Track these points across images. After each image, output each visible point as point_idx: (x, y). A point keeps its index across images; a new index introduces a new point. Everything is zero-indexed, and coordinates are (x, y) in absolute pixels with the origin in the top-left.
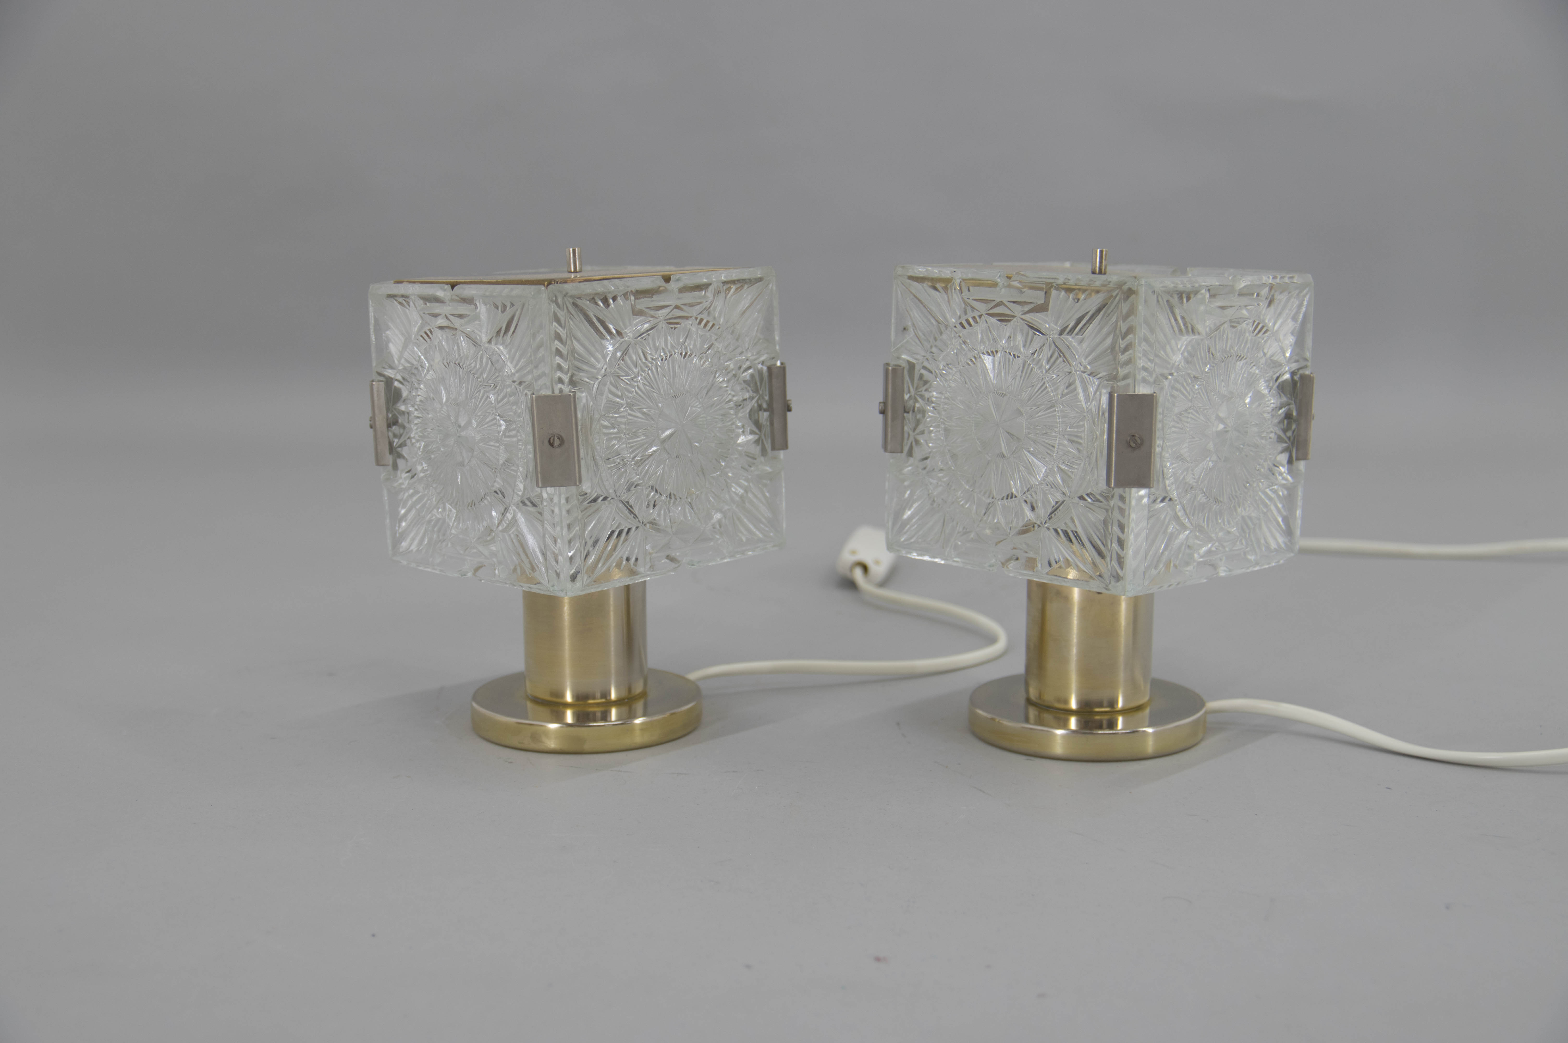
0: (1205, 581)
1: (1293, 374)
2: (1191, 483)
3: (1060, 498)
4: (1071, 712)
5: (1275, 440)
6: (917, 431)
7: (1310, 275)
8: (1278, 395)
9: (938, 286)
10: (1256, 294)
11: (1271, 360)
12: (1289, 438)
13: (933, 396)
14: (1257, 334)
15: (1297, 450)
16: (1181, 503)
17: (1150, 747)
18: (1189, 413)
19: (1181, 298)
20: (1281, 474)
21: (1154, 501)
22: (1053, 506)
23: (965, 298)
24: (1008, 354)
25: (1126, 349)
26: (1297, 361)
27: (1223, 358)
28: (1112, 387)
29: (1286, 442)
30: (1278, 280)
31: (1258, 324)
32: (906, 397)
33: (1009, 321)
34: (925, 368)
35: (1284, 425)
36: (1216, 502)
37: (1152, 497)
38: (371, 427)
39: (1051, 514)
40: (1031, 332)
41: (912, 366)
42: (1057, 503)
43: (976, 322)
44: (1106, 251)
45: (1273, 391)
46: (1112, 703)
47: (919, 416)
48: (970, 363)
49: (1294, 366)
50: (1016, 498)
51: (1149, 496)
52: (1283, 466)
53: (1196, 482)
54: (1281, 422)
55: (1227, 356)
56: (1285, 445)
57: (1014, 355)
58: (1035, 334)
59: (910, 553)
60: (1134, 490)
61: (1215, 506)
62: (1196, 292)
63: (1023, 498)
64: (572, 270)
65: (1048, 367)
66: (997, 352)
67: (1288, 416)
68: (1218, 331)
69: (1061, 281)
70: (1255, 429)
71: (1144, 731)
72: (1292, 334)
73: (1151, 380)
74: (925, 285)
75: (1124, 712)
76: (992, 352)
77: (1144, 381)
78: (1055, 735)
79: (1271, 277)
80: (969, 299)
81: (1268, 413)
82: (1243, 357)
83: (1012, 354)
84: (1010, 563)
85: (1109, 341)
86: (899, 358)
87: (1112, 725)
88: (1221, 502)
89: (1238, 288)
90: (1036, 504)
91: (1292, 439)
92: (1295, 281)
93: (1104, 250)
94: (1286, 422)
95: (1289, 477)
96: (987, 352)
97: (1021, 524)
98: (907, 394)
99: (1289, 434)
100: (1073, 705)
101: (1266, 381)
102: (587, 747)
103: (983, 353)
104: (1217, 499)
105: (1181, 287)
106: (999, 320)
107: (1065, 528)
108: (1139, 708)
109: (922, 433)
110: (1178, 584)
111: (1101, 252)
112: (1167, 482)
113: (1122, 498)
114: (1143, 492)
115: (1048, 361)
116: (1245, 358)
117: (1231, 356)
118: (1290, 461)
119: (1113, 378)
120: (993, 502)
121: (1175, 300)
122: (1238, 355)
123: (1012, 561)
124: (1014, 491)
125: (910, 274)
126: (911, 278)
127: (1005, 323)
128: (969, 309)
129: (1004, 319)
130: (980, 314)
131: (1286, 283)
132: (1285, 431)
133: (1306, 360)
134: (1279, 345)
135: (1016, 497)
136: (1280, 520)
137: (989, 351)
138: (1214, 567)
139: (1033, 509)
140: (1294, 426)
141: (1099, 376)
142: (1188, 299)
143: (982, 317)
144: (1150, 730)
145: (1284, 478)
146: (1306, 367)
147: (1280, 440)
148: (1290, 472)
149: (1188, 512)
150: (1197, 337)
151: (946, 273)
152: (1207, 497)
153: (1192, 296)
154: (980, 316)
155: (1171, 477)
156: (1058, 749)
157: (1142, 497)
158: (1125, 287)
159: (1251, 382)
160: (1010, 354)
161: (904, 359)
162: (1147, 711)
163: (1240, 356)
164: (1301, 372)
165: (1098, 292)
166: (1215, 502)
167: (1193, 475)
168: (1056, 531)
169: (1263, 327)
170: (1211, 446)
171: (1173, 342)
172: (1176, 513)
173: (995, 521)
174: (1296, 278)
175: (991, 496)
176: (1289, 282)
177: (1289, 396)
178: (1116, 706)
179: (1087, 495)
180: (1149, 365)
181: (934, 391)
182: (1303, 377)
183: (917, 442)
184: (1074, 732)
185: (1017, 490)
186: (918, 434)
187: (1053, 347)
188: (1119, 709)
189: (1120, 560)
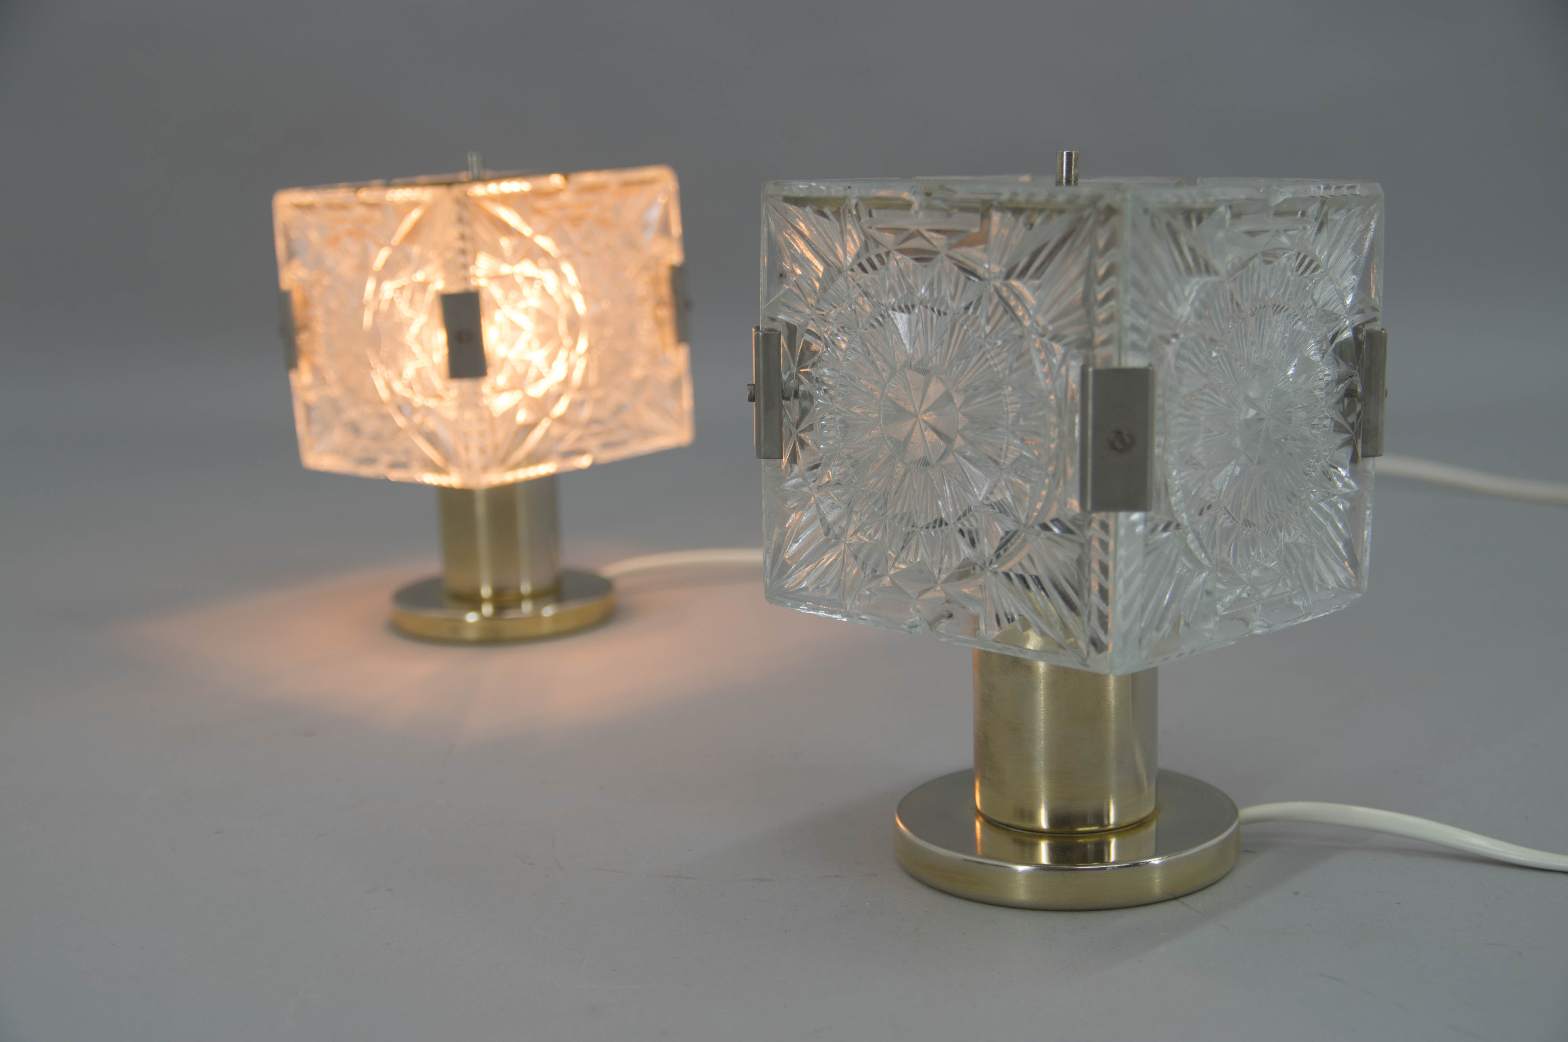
0: (1233, 643)
1: (1356, 330)
2: (1207, 499)
3: (1012, 527)
4: (1042, 834)
5: (1332, 429)
6: (803, 426)
7: (1378, 185)
8: (1335, 362)
9: (827, 210)
10: (1300, 212)
11: (1323, 311)
12: (1352, 425)
13: (824, 375)
14: (1303, 273)
15: (1364, 442)
16: (1194, 531)
17: (1157, 885)
18: (1203, 394)
19: (1188, 220)
20: (1341, 478)
21: (1153, 530)
22: (1002, 538)
23: (865, 227)
24: (929, 312)
25: (1107, 298)
26: (1361, 312)
27: (1254, 310)
28: (1086, 359)
29: (1347, 432)
30: (1332, 191)
31: (1305, 257)
32: (785, 377)
33: (930, 260)
34: (810, 332)
35: (1344, 406)
36: (1246, 526)
37: (1150, 525)
39: (999, 549)
40: (963, 276)
41: (792, 330)
42: (1007, 533)
43: (882, 262)
44: (1076, 154)
45: (1328, 357)
46: (1100, 817)
47: (806, 404)
48: (875, 323)
49: (1358, 319)
50: (946, 527)
51: (1145, 521)
52: (1343, 467)
53: (1215, 498)
54: (1340, 401)
55: (1259, 307)
56: (1347, 436)
57: (939, 312)
58: (969, 279)
59: (798, 606)
60: (1122, 515)
61: (1245, 532)
62: (1211, 211)
63: (956, 526)
65: (988, 329)
66: (913, 307)
67: (1350, 393)
68: (1245, 269)
69: (1005, 196)
70: (1303, 414)
71: (1147, 863)
72: (1354, 272)
73: (1145, 345)
74: (808, 209)
75: (1118, 830)
76: (907, 306)
77: (1134, 347)
78: (1015, 872)
79: (1322, 187)
80: (870, 228)
81: (1321, 389)
82: (1283, 307)
83: (935, 310)
84: (940, 623)
85: (1080, 288)
86: (773, 320)
87: (1100, 855)
88: (1254, 525)
89: (1275, 204)
90: (977, 534)
91: (1356, 426)
92: (1358, 193)
93: (1073, 152)
94: (1346, 401)
95: (1352, 483)
96: (900, 307)
97: (955, 563)
98: (785, 373)
99: (1352, 418)
100: (1043, 822)
101: (1317, 343)
103: (894, 309)
104: (1248, 520)
105: (1187, 202)
106: (917, 260)
107: (1020, 572)
108: (1138, 825)
109: (811, 428)
110: (1192, 652)
111: (1069, 155)
112: (1173, 500)
113: (1104, 526)
114: (1136, 516)
115: (988, 320)
116: (1285, 308)
117: (1265, 307)
118: (1354, 460)
119: (1086, 343)
120: (913, 532)
121: (1179, 223)
122: (1275, 305)
123: (943, 620)
124: (943, 516)
125: (786, 193)
126: (787, 199)
127: (924, 264)
128: (871, 244)
129: (923, 257)
130: (888, 250)
131: (1345, 195)
132: (1345, 414)
133: (1375, 309)
134: (1335, 288)
135: (946, 524)
136: (1340, 545)
137: (903, 306)
138: (1246, 622)
139: (973, 543)
140: (1359, 407)
141: (1065, 341)
142: (1199, 220)
143: (891, 255)
144: (1156, 861)
145: (1345, 485)
146: (1375, 319)
147: (1338, 428)
148: (1353, 474)
149: (1204, 542)
150: (1214, 278)
151: (836, 189)
152: (1233, 518)
153: (1205, 216)
154: (888, 254)
155: (1178, 491)
156: (1021, 894)
157: (1134, 524)
158: (1102, 204)
159: (1295, 345)
160: (933, 309)
161: (782, 320)
162: (1152, 828)
163: (1279, 306)
164: (1368, 327)
165: (1061, 212)
166: (1244, 527)
167: (1211, 486)
168: (1007, 575)
169: (1311, 262)
170: (1238, 442)
171: (1177, 287)
172: (1187, 545)
173: (918, 560)
174: (1359, 187)
175: (911, 524)
176: (1348, 194)
177: (1351, 364)
178: (1106, 822)
179: (1052, 521)
180: (1141, 322)
181: (825, 367)
182: (1371, 335)
183: (803, 443)
184: (1044, 868)
185: (948, 514)
186: (802, 431)
187: (996, 299)
188: (1111, 827)
189: (1103, 620)
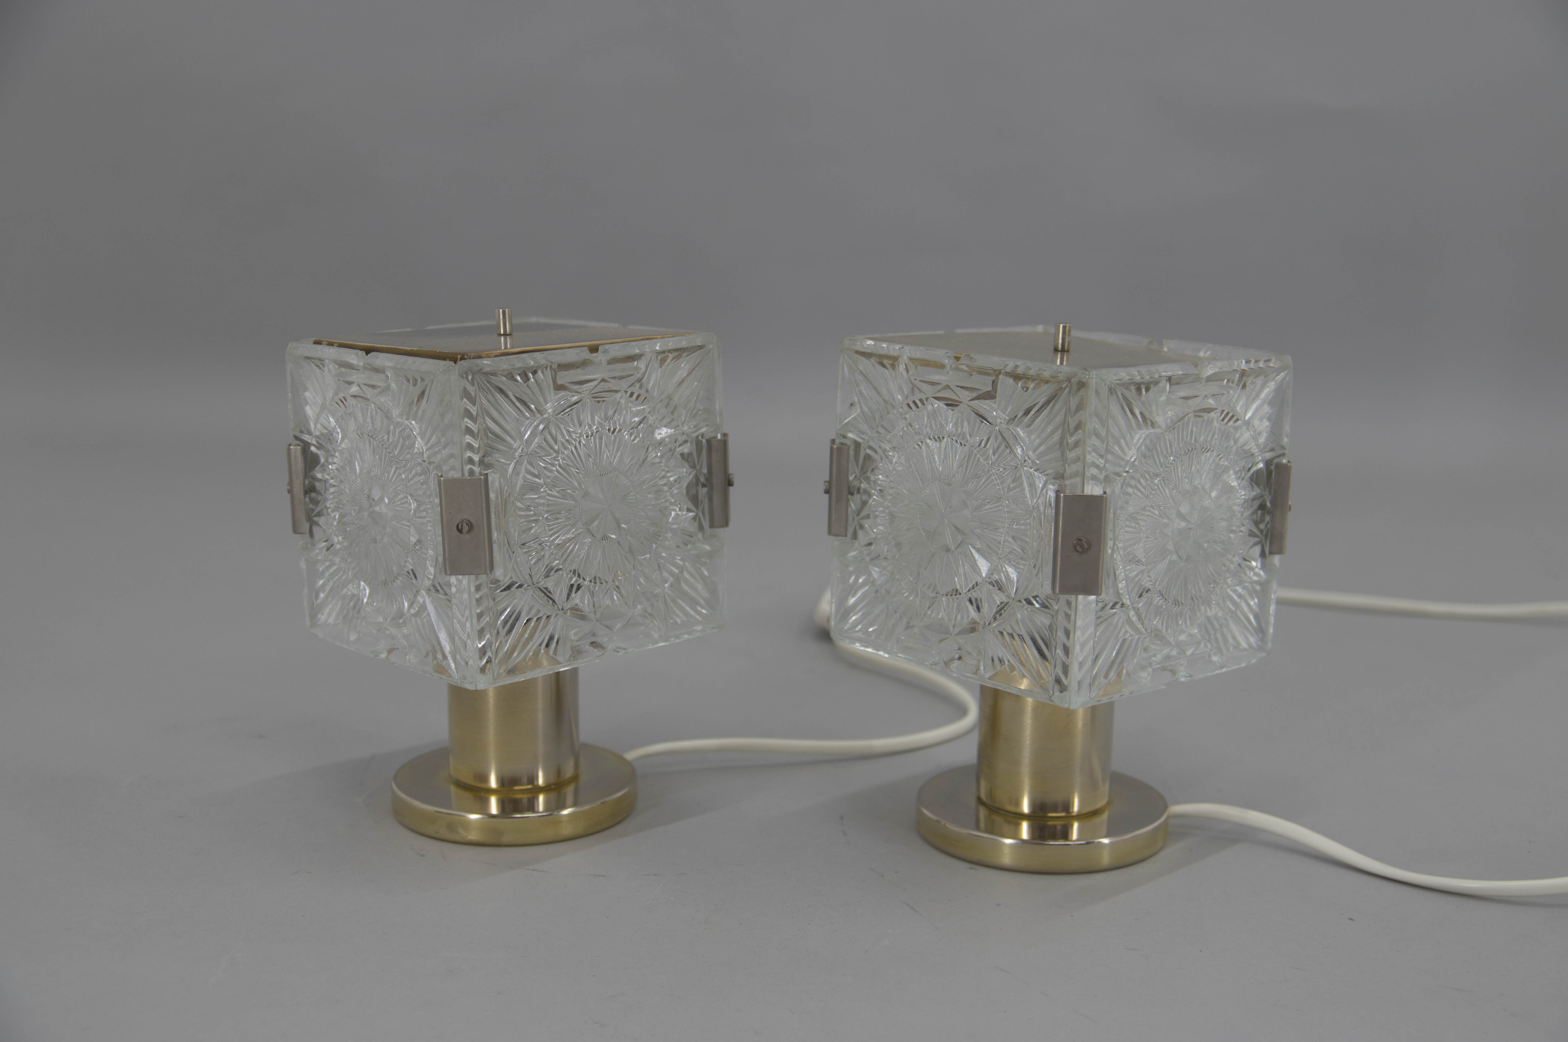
0: (1164, 687)
1: (1268, 463)
2: (1146, 585)
3: (1005, 600)
4: (1023, 817)
5: (1247, 534)
6: (863, 513)
7: (1289, 357)
8: (1250, 486)
9: (885, 362)
10: (1226, 380)
11: (1243, 450)
12: (1261, 531)
13: (879, 479)
14: (1227, 423)
15: (1271, 543)
16: (1134, 608)
17: (1105, 858)
18: (1146, 511)
19: (1139, 390)
20: (1252, 569)
21: (1103, 608)
22: (998, 606)
23: (912, 378)
24: (954, 442)
25: (1076, 444)
26: (1272, 450)
27: (1187, 451)
28: (1060, 485)
29: (1257, 536)
30: (1252, 365)
31: (1228, 413)
32: (851, 478)
33: (958, 405)
34: (870, 448)
35: (1257, 517)
36: (1176, 605)
37: (1100, 605)
38: (289, 492)
39: (996, 613)
40: (978, 419)
41: (857, 445)
42: (1002, 603)
43: (923, 404)
44: (1070, 327)
45: (1244, 483)
46: (1067, 806)
47: (865, 497)
48: (916, 447)
49: (1268, 455)
50: (960, 596)
51: (1097, 602)
52: (1255, 560)
53: (1152, 585)
54: (1255, 512)
55: (1191, 449)
56: (1257, 539)
57: (961, 443)
58: (982, 422)
59: (854, 643)
60: (1080, 597)
61: (1175, 609)
62: (1156, 383)
63: (967, 595)
64: (502, 332)
65: (993, 458)
66: (943, 438)
67: (1262, 507)
68: (1182, 421)
69: (1008, 369)
70: (1224, 524)
71: (1099, 842)
72: (1269, 419)
73: (1102, 477)
74: (872, 360)
75: (1080, 817)
76: (939, 437)
77: (1094, 478)
78: (1003, 844)
79: (1244, 362)
80: (916, 380)
81: (1238, 505)
82: (1210, 449)
83: (958, 442)
84: (953, 663)
85: (1057, 437)
86: (844, 437)
87: (1065, 834)
88: (1182, 604)
89: (1206, 376)
90: (981, 602)
91: (1265, 532)
92: (1272, 365)
93: (1067, 325)
94: (1260, 512)
95: (1262, 573)
96: (934, 437)
97: (966, 621)
98: (851, 475)
99: (1262, 526)
100: (1026, 808)
101: (1236, 473)
102: (505, 839)
103: (930, 439)
104: (1178, 600)
105: (1138, 379)
106: (947, 405)
107: (1011, 631)
108: (1095, 813)
109: (868, 517)
110: (1131, 693)
111: (1064, 327)
112: (1120, 585)
113: (1069, 603)
114: (1093, 597)
115: (994, 453)
116: (1211, 450)
117: (1195, 449)
118: (1263, 555)
119: (1060, 477)
120: (937, 597)
121: (1131, 394)
122: (1203, 448)
123: (955, 661)
124: (958, 587)
125: (857, 348)
126: (857, 352)
127: (952, 408)
128: (916, 391)
129: (952, 404)
130: (927, 397)
131: (1261, 368)
132: (1256, 523)
133: (1283, 448)
134: (1251, 434)
135: (960, 594)
136: (1251, 617)
137: (936, 437)
138: (1173, 672)
139: (978, 608)
140: (1267, 518)
141: (1046, 473)
142: (1147, 390)
143: (929, 400)
144: (1105, 841)
145: (1256, 574)
146: (1283, 455)
147: (1252, 534)
148: (1263, 567)
149: (1143, 616)
150: (1157, 430)
151: (893, 349)
152: (1166, 599)
153: (1152, 386)
154: (927, 399)
155: (1123, 580)
156: (1006, 860)
157: (1090, 603)
158: (1074, 381)
159: (1217, 476)
160: (957, 441)
161: (851, 438)
162: (1105, 816)
163: (1206, 448)
164: (1276, 460)
165: (1047, 382)
166: (1174, 605)
167: (1149, 577)
168: (1001, 633)
169: (1233, 417)
170: (1170, 546)
171: (1128, 437)
172: (1129, 616)
173: (940, 617)
174: (1273, 360)
175: (936, 591)
176: (1264, 367)
177: (1262, 487)
178: (1071, 810)
179: (1033, 597)
180: (1101, 462)
181: (880, 474)
182: (1279, 466)
183: (861, 527)
184: (1024, 842)
185: (961, 588)
186: (862, 518)
187: (1000, 438)
188: (1074, 814)
189: (1066, 669)
